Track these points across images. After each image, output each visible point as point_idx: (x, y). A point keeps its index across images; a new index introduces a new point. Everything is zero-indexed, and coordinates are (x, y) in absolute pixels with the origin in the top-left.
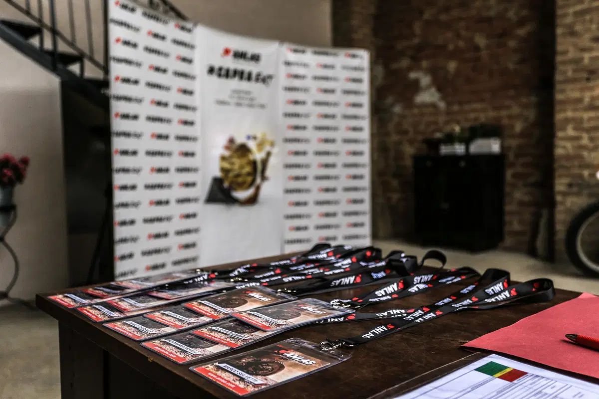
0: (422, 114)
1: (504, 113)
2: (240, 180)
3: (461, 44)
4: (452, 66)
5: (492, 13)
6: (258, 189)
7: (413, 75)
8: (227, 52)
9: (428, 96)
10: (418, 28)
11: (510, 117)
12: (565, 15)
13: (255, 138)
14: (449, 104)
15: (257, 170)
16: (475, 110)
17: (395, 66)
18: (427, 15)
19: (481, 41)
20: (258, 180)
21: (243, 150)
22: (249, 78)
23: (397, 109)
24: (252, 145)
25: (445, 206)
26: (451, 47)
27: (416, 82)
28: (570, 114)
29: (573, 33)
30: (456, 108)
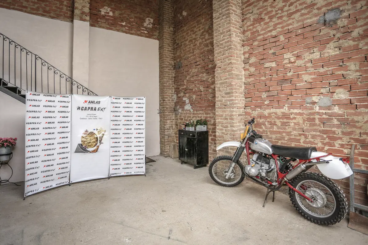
0: (187, 113)
1: (208, 116)
2: (90, 144)
3: (196, 89)
4: (194, 97)
5: (204, 79)
6: (98, 147)
7: (184, 99)
8: (86, 102)
9: (188, 107)
10: (185, 82)
11: (210, 117)
12: (218, 84)
13: (97, 130)
14: (194, 111)
15: (98, 141)
16: (200, 114)
17: (179, 95)
18: (187, 78)
19: (202, 89)
20: (98, 144)
21: (92, 134)
22: (95, 110)
23: (180, 111)
24: (95, 132)
25: (187, 150)
26: (194, 90)
27: (185, 102)
28: (220, 120)
29: (220, 91)
30: (195, 112)
